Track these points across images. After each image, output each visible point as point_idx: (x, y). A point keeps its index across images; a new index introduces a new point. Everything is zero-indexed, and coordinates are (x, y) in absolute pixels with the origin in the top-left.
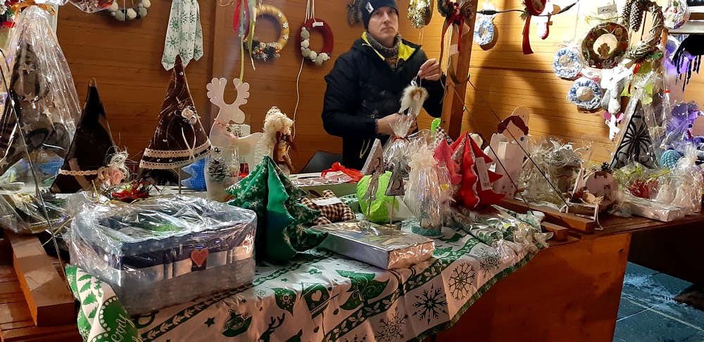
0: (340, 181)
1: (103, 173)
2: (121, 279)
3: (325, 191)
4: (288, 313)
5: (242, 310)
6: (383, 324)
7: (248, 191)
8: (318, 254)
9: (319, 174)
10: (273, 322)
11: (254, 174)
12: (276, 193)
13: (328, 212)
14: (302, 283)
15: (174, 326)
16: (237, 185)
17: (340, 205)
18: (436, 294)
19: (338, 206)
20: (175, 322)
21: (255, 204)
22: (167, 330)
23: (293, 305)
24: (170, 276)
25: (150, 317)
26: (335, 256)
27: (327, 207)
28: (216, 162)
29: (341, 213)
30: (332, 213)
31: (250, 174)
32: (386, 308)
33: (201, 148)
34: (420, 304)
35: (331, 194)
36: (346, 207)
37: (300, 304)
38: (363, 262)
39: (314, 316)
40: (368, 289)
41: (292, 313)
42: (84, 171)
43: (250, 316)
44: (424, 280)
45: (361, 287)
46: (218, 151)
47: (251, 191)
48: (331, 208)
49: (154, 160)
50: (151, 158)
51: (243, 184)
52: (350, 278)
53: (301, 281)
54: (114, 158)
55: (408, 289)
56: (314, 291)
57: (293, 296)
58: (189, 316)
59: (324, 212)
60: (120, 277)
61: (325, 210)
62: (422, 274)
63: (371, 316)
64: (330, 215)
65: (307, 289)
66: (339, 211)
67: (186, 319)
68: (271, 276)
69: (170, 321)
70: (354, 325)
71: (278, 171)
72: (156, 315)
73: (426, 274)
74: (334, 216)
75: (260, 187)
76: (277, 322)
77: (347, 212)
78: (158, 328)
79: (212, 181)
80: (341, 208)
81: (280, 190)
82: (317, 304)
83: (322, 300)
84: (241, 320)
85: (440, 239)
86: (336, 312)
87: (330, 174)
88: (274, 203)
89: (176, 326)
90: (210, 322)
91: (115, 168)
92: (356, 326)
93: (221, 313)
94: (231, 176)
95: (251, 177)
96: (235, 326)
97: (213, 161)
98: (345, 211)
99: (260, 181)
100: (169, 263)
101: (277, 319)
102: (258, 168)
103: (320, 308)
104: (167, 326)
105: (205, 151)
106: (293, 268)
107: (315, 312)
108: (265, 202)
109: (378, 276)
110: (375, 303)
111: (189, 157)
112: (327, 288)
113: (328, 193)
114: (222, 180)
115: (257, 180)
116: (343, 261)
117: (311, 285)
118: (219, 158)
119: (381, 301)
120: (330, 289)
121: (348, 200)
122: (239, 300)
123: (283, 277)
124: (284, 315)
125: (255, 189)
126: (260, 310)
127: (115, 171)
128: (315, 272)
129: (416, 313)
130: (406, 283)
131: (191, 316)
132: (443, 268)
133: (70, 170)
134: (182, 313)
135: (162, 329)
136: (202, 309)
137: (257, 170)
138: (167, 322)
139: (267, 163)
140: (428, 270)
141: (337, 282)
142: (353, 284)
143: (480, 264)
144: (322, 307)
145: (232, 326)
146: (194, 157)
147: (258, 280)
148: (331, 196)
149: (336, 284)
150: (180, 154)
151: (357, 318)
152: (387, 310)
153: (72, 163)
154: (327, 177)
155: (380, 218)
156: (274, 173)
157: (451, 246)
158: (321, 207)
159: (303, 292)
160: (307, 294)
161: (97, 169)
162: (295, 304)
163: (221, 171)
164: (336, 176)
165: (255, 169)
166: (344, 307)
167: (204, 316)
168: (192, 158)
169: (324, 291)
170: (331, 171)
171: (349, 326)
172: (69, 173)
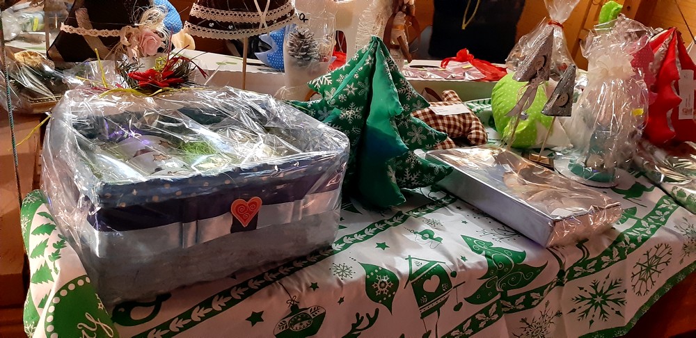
0: (468, 77)
1: (129, 36)
2: (99, 246)
3: (447, 92)
4: (383, 309)
5: (309, 301)
6: (525, 325)
7: (342, 92)
8: (432, 195)
9: (438, 63)
10: (359, 322)
11: (353, 64)
12: (383, 100)
13: (449, 126)
14: (410, 259)
15: (193, 323)
16: (326, 79)
17: (467, 116)
18: (611, 287)
19: (464, 118)
20: (195, 316)
21: (348, 114)
22: (181, 330)
23: (393, 296)
24: (190, 242)
25: (153, 307)
26: (458, 203)
27: (448, 118)
28: (301, 37)
29: (467, 128)
30: (455, 127)
31: (347, 64)
32: (534, 303)
33: (279, 13)
34: (583, 299)
35: (455, 97)
36: (476, 119)
37: (405, 296)
38: (504, 225)
39: (424, 315)
40: (511, 277)
41: (390, 309)
42: (99, 29)
43: (322, 311)
44: (598, 267)
45: (500, 273)
46: (304, 19)
47: (346, 93)
48: (454, 119)
49: (205, 24)
50: (200, 19)
51: (335, 77)
52: (486, 256)
53: (409, 252)
54: (146, 14)
55: (571, 277)
56: (428, 276)
57: (394, 281)
58: (220, 309)
59: (444, 124)
60: (98, 242)
61: (446, 122)
62: (599, 258)
63: (508, 312)
64: (452, 130)
65: (418, 272)
66: (465, 125)
67: (214, 313)
68: (362, 232)
69: (187, 315)
70: (481, 325)
71: (390, 63)
72: (163, 304)
73: (604, 259)
74: (456, 131)
75: (360, 89)
76: (366, 322)
77: (477, 128)
78: (165, 326)
79: (292, 64)
80: (468, 122)
81: (391, 95)
82: (431, 296)
83: (439, 291)
84: (305, 317)
85: (613, 188)
86: (457, 308)
87: (453, 65)
88: (379, 117)
89: (196, 323)
90: (256, 318)
91: (147, 30)
92: (485, 326)
93: (274, 306)
94: (320, 60)
95: (348, 70)
96: (297, 326)
97: (297, 34)
98: (474, 126)
99: (362, 79)
100: (190, 221)
101: (365, 317)
102: (361, 56)
103: (435, 304)
104: (181, 324)
105: (284, 18)
106: (395, 220)
107: (427, 309)
108: (366, 112)
109: (531, 256)
110: (518, 296)
111: (259, 24)
112: (449, 272)
113: (451, 96)
114: (306, 64)
115: (356, 76)
116: (471, 216)
117: (425, 263)
118: (305, 29)
119: (527, 294)
120: (454, 274)
121: (477, 107)
122: (306, 284)
123: (379, 238)
124: (377, 311)
125: (352, 90)
126: (340, 302)
127: (148, 35)
128: (431, 237)
129: (574, 310)
130: (571, 269)
131: (224, 309)
132: (631, 250)
133: (76, 25)
134: (207, 303)
135: (173, 327)
136: (243, 298)
137: (359, 59)
138: (180, 317)
139: (375, 49)
140: (607, 253)
141: (465, 263)
142: (491, 268)
143: (682, 245)
144: (439, 301)
145: (291, 325)
146: (266, 25)
147: (341, 241)
148: (455, 99)
149: (464, 267)
150: (247, 18)
151: (487, 315)
152: (534, 306)
153: (81, 15)
154: (448, 68)
155: (524, 143)
156: (384, 68)
157: (633, 205)
158: (441, 117)
159: (411, 276)
160: (417, 280)
161: (119, 28)
162: (397, 295)
163: (307, 50)
164: (461, 70)
165: (355, 57)
166: (471, 300)
167: (246, 308)
168: (263, 27)
169: (445, 277)
170: (454, 60)
171: (475, 326)
172: (75, 31)
